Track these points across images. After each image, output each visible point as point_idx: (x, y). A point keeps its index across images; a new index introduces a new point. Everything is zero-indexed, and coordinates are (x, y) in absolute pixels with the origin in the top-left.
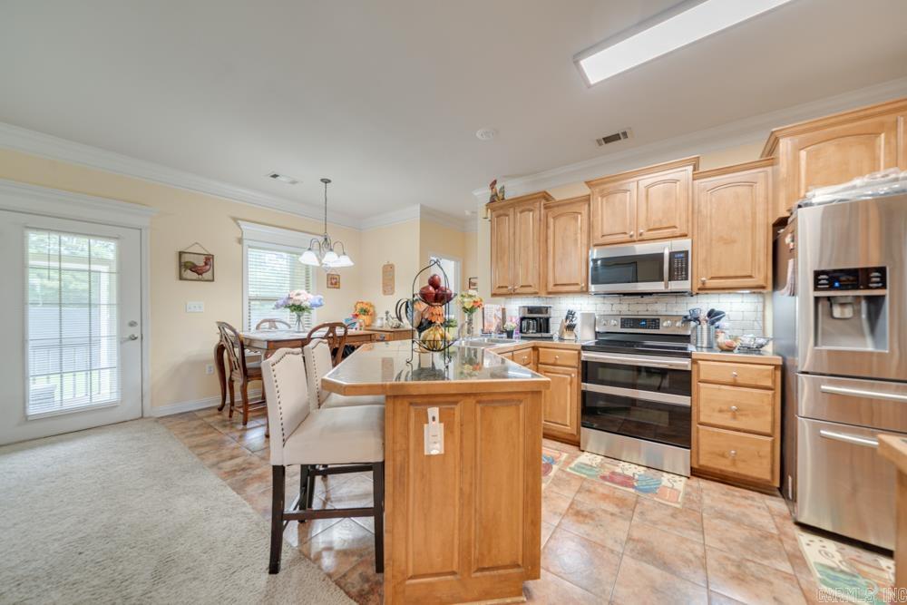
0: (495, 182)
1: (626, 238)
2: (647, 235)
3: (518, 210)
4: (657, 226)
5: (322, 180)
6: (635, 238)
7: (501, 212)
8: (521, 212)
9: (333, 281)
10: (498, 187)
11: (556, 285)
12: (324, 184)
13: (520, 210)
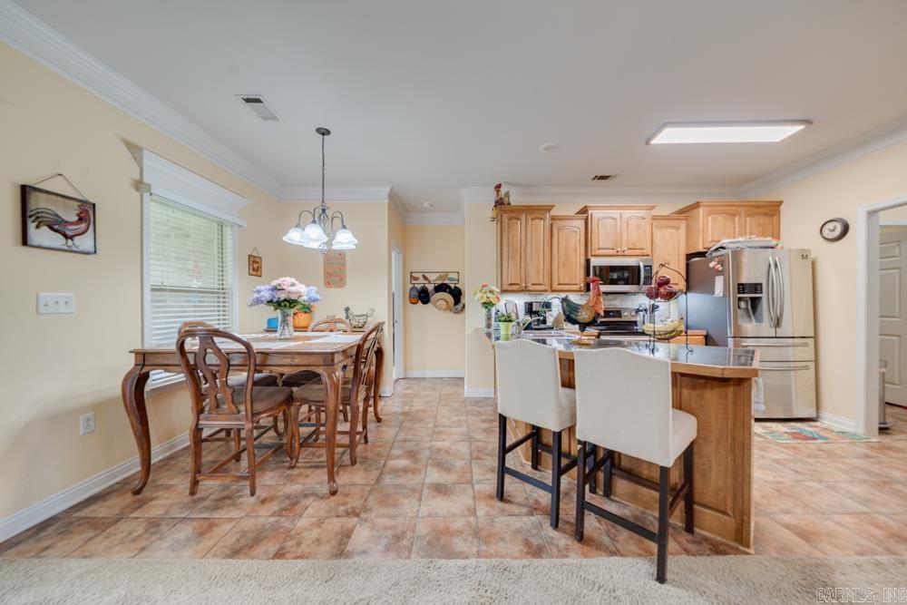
0: (498, 187)
1: (614, 252)
2: (627, 252)
3: (530, 217)
4: (633, 247)
5: (318, 130)
6: (619, 253)
7: (513, 215)
8: (533, 219)
9: (256, 266)
10: (503, 190)
11: (559, 284)
12: (321, 136)
13: (532, 217)
